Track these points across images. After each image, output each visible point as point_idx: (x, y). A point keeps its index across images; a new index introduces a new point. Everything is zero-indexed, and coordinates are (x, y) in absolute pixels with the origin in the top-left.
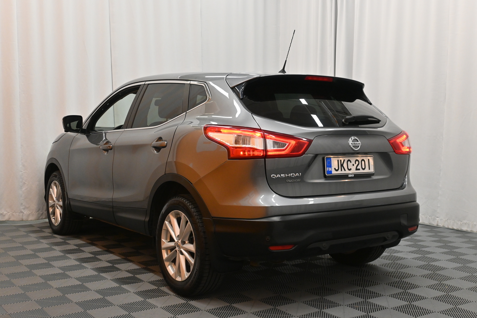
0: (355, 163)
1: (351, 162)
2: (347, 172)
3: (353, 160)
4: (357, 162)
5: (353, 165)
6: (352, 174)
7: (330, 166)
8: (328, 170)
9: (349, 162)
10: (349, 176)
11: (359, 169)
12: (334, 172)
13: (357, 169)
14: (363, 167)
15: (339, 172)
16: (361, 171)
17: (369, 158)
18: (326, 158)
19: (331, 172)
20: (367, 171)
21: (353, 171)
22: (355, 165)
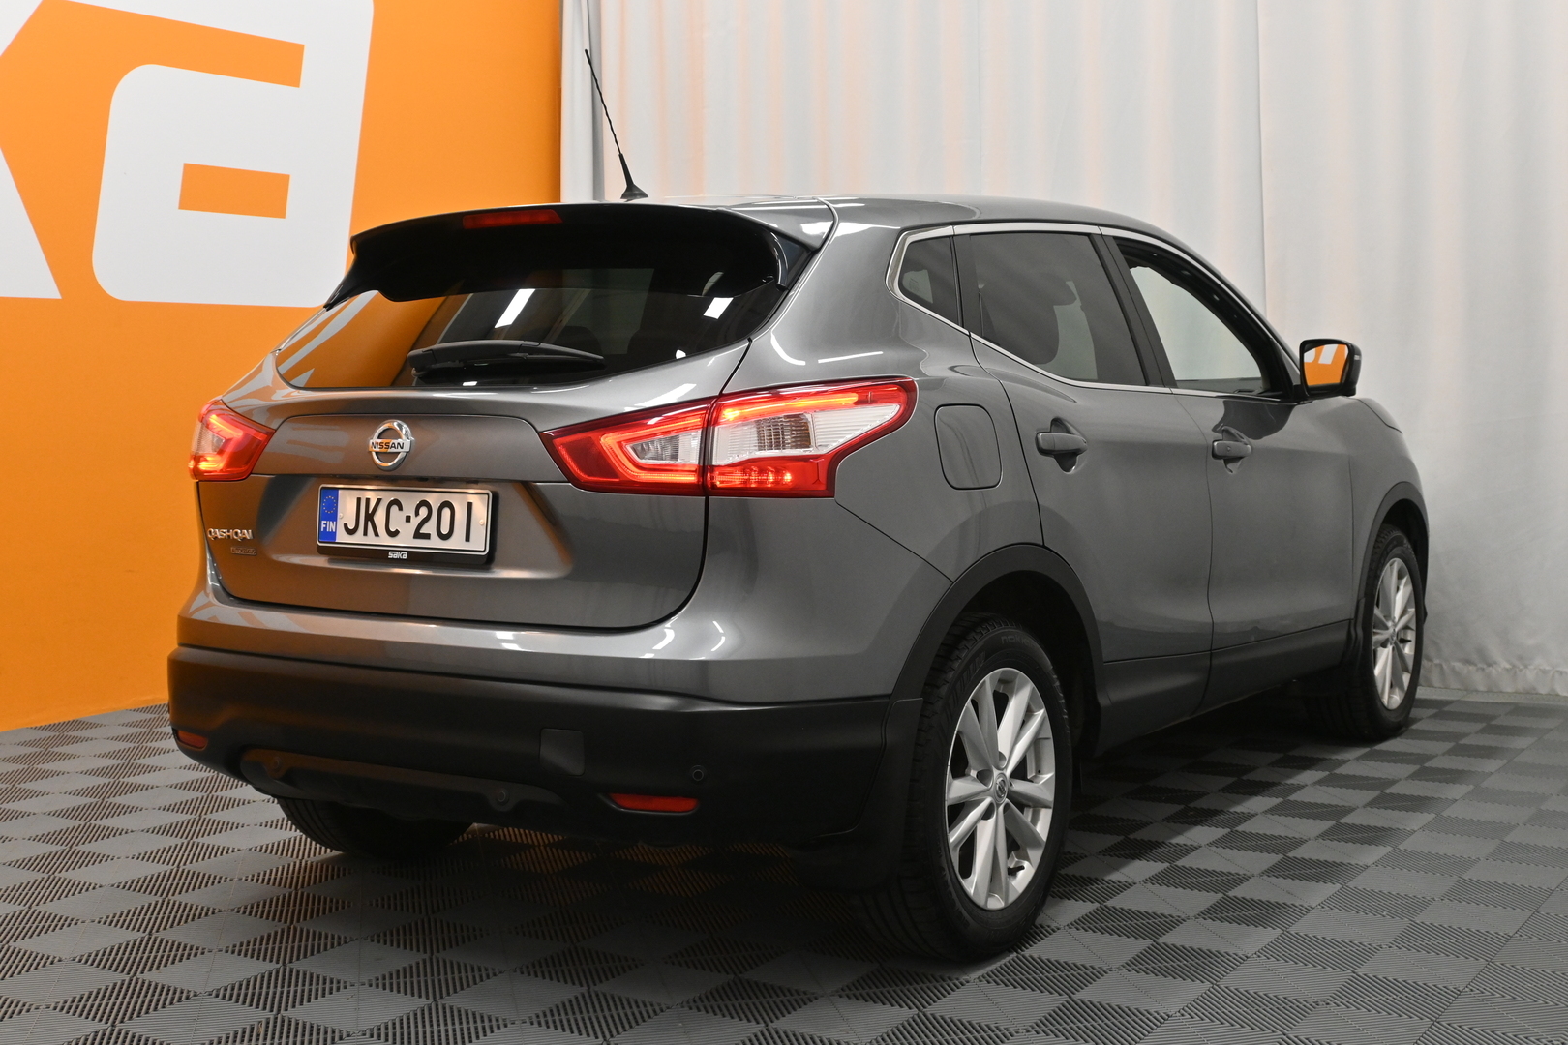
0: (417, 514)
1: (401, 509)
2: (385, 540)
3: (410, 501)
4: (423, 512)
5: (408, 519)
6: (401, 551)
7: (333, 517)
8: (325, 529)
9: (394, 508)
10: (391, 555)
11: (427, 536)
12: (342, 537)
13: (418, 535)
14: (445, 530)
15: (358, 539)
16: (435, 542)
17: (472, 499)
18: (323, 488)
19: (333, 535)
20: (457, 543)
21: (406, 539)
22: (415, 521)
